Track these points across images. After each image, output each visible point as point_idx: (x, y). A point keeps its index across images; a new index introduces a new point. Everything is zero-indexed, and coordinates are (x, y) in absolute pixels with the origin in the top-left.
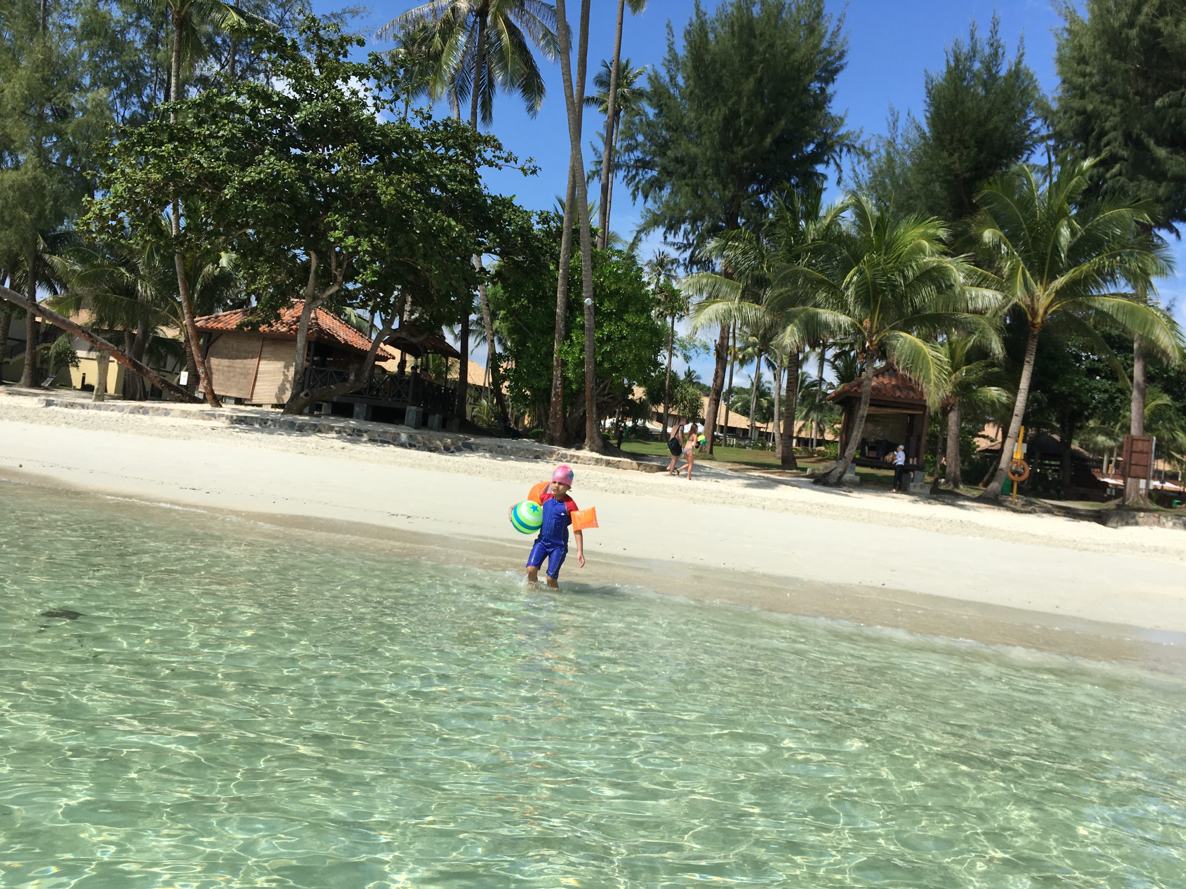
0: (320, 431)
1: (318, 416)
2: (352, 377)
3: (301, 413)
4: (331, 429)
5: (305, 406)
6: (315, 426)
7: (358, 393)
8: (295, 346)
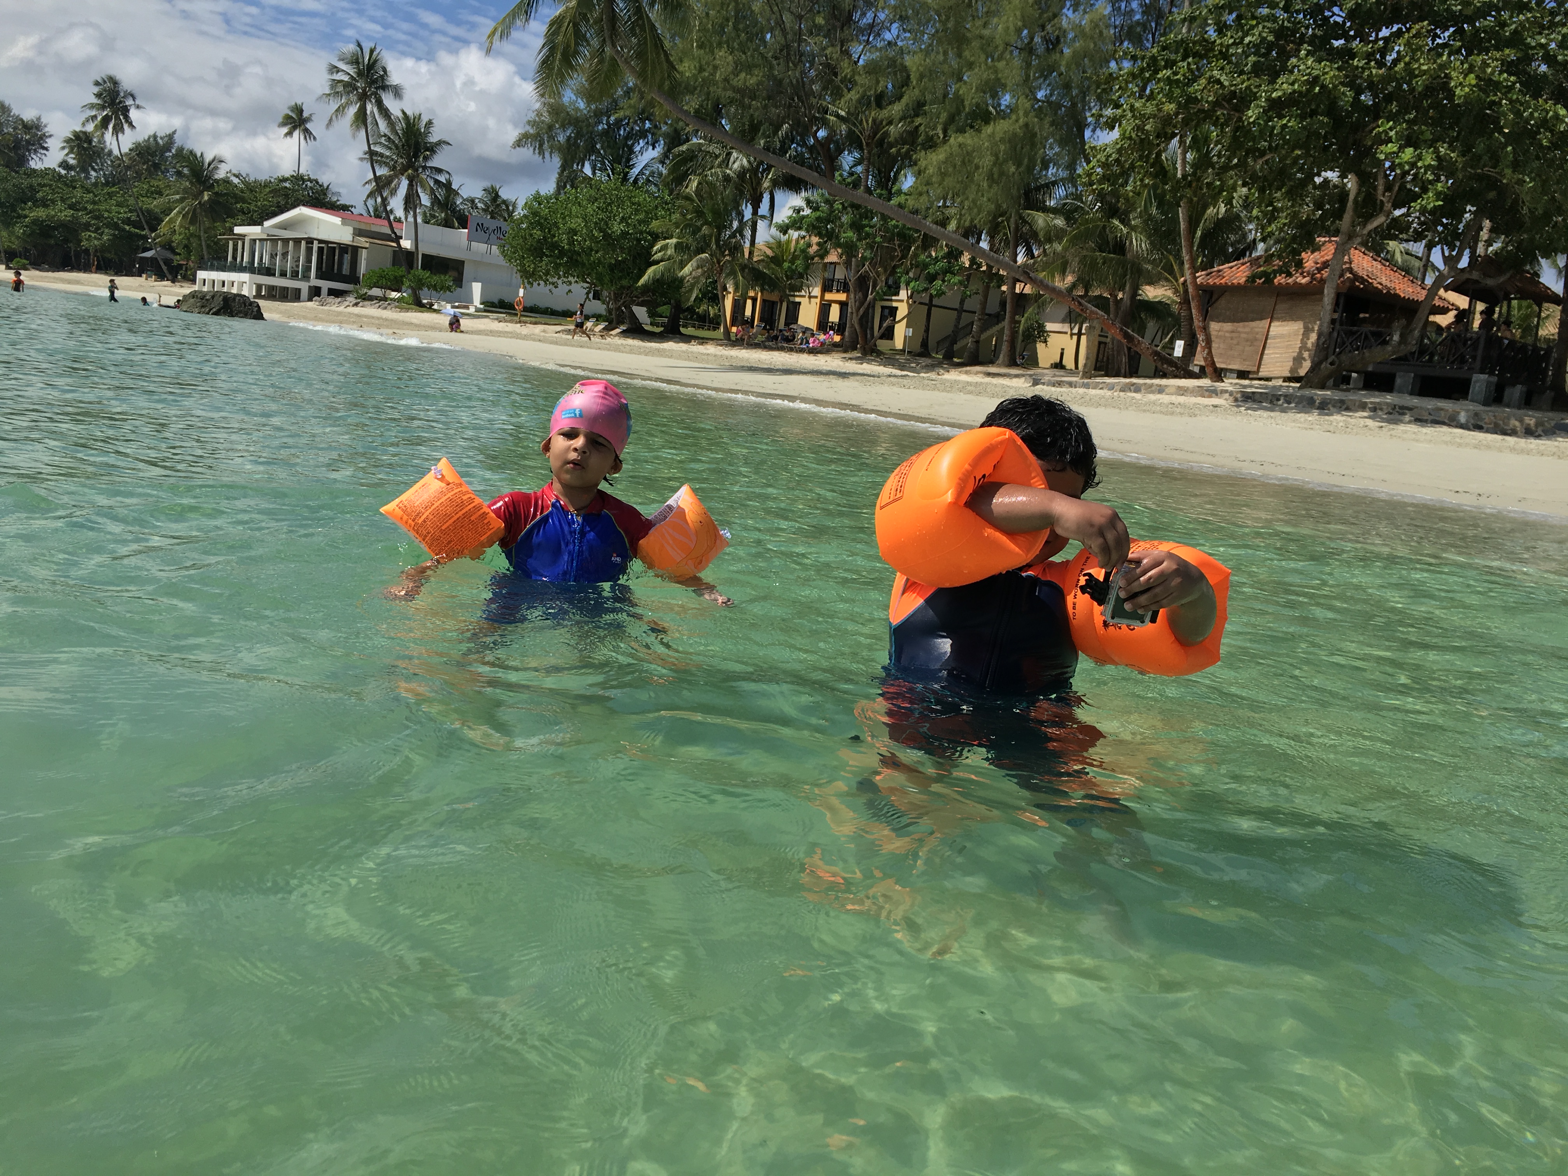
0: (1348, 409)
1: (1348, 390)
2: (1396, 338)
3: (1323, 387)
4: (1363, 407)
5: (1329, 377)
6: (1342, 402)
7: (1402, 360)
8: (1321, 300)
